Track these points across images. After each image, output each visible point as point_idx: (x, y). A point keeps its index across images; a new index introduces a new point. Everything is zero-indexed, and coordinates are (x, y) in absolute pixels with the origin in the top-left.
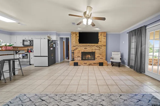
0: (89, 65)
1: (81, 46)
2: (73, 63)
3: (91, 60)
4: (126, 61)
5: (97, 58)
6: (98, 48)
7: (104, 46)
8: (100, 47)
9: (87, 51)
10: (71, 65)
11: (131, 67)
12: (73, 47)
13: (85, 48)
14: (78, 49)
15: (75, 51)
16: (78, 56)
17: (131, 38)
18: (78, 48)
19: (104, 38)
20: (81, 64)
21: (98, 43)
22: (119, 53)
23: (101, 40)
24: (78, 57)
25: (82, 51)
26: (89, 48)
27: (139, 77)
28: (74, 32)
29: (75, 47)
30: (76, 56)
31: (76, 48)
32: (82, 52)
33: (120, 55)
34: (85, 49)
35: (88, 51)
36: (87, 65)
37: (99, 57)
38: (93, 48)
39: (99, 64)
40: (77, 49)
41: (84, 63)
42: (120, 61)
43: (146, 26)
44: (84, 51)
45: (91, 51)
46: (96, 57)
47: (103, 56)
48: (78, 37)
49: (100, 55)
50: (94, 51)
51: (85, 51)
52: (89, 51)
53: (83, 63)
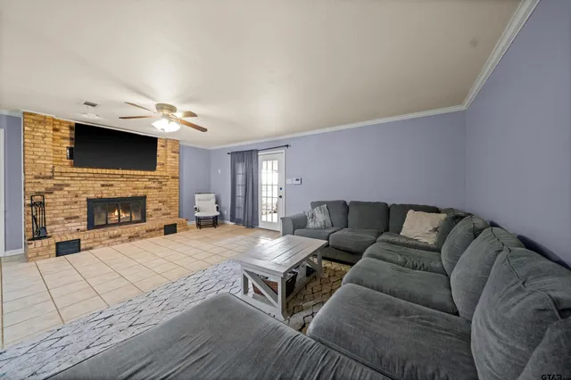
0: (131, 238)
1: (86, 178)
2: (54, 247)
3: (131, 222)
4: (227, 213)
5: (151, 216)
6: (154, 185)
7: (173, 178)
8: (161, 182)
9: (113, 196)
10: (38, 255)
11: (238, 222)
12: (36, 178)
13: (103, 186)
14: (66, 189)
15: (52, 196)
16: (67, 215)
17: (237, 164)
18: (68, 185)
19: (173, 157)
20: (96, 244)
21: (154, 169)
22: (212, 195)
23: (162, 162)
24: (66, 219)
25: (92, 196)
26: (122, 182)
27: (253, 233)
28: (45, 117)
29: (49, 181)
30: (56, 215)
31: (55, 182)
32: (89, 200)
33: (214, 201)
34: (104, 188)
35: (118, 196)
36: (123, 242)
37: (159, 212)
38: (140, 184)
39: (163, 231)
40: (61, 190)
41: (111, 238)
42: (218, 213)
43: (257, 151)
44: (100, 196)
45: (130, 195)
46: (149, 211)
47: (170, 207)
48: (64, 138)
49: (161, 204)
50: (141, 193)
51: (105, 196)
52: (124, 195)
53: (102, 239)
